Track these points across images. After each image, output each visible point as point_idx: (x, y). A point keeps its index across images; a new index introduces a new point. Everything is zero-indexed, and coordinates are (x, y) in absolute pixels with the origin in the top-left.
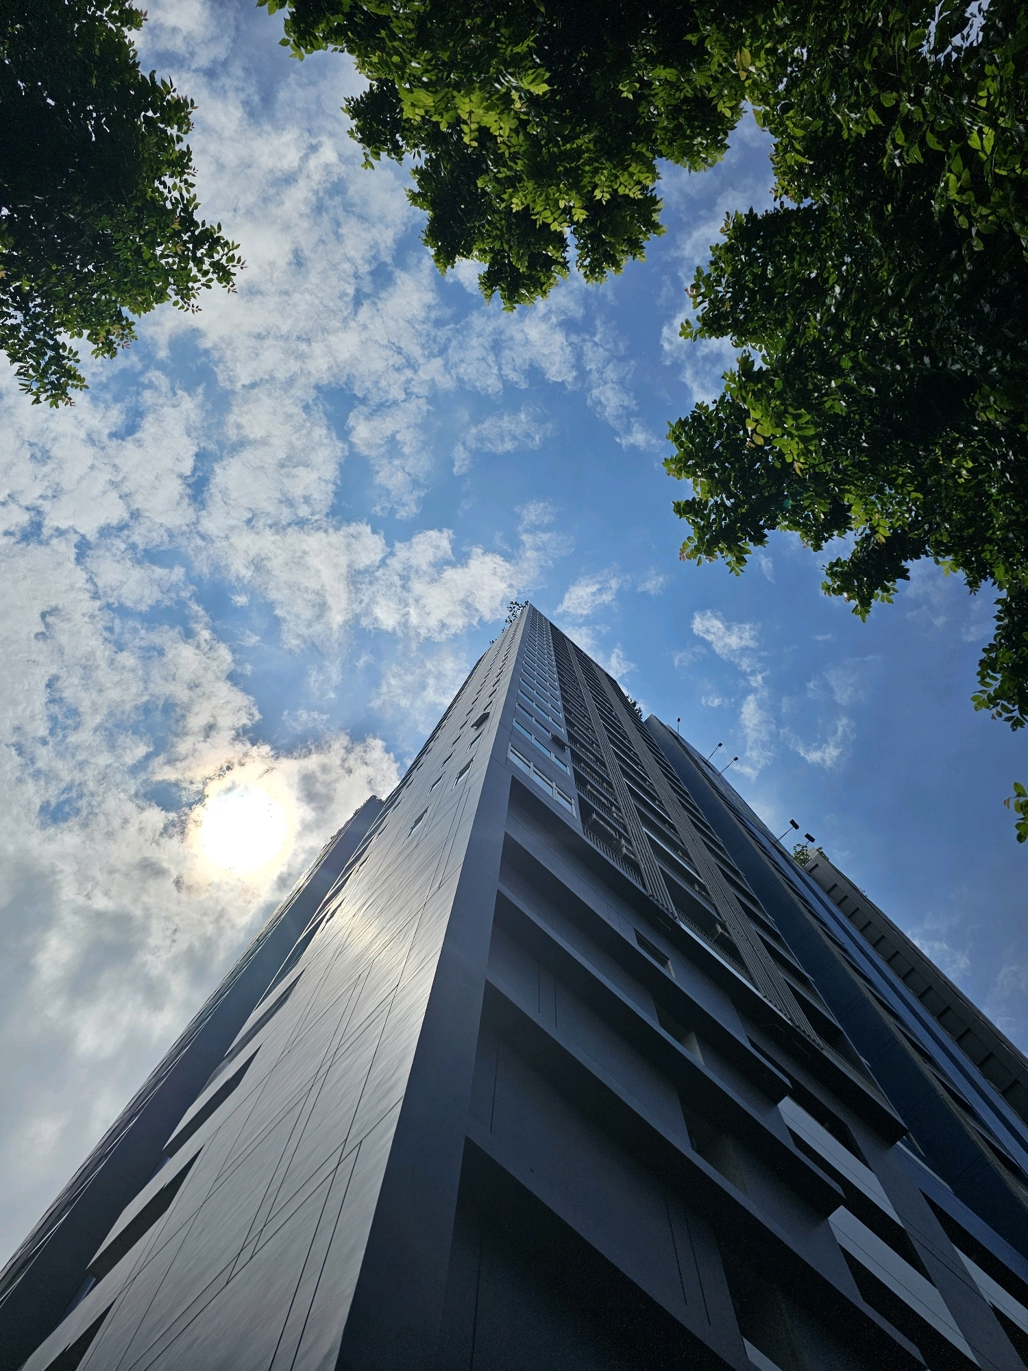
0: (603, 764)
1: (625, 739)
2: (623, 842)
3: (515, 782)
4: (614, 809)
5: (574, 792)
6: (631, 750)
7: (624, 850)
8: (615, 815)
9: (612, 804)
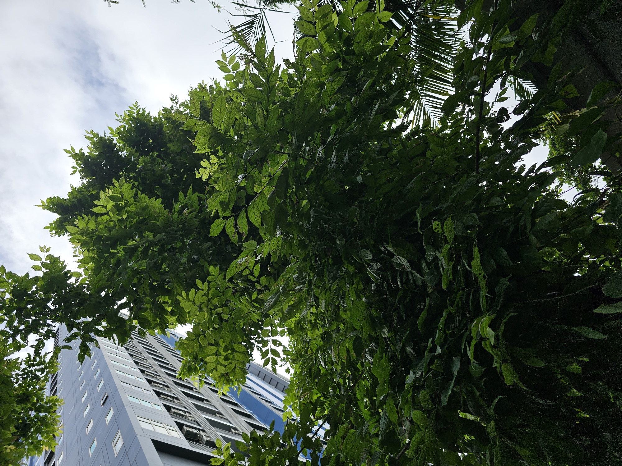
0: (167, 387)
1: (162, 358)
2: (202, 433)
3: (154, 441)
4: (187, 414)
5: (172, 420)
6: (168, 364)
7: (205, 438)
8: (190, 418)
9: (185, 412)
